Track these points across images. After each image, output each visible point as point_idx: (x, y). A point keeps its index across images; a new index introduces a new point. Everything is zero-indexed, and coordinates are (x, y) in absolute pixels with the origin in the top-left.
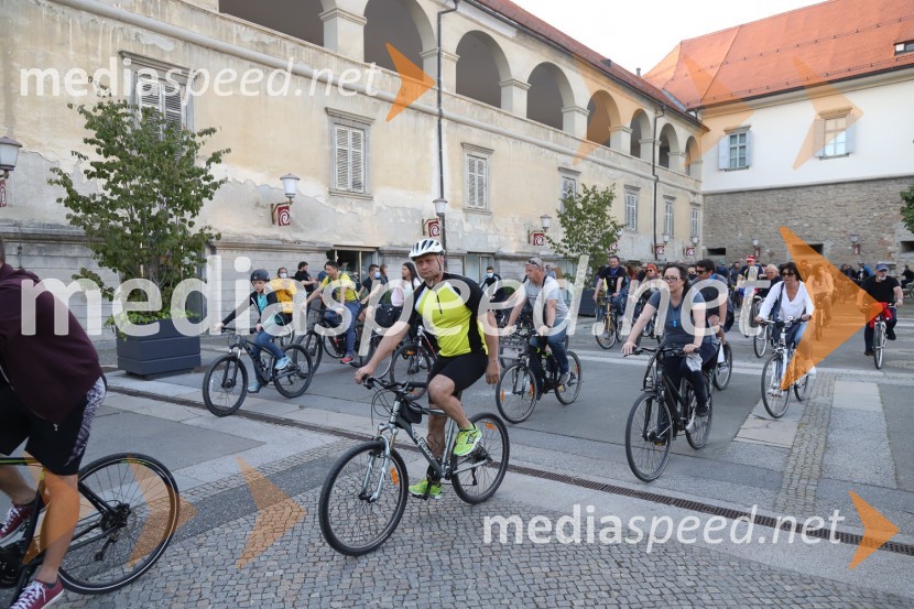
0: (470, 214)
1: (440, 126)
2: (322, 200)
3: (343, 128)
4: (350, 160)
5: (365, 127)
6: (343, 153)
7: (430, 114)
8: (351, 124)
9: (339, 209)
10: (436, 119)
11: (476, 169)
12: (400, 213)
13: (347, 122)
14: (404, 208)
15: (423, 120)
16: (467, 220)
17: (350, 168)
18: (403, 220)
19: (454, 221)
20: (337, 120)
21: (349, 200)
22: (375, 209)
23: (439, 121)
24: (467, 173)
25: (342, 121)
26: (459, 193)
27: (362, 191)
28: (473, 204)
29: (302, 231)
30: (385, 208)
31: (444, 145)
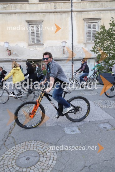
0: (87, 45)
1: (72, 15)
2: (26, 47)
3: (32, 25)
4: (35, 34)
5: (40, 23)
6: (33, 33)
7: (68, 12)
8: (35, 23)
9: (31, 49)
10: (70, 13)
11: (92, 27)
12: (54, 48)
13: (33, 23)
14: (56, 46)
15: (64, 15)
16: (85, 47)
17: (35, 37)
18: (55, 50)
19: (79, 48)
20: (30, 23)
21: (35, 46)
22: (44, 48)
23: (72, 13)
24: (86, 30)
25: (32, 23)
26: (82, 38)
27: (40, 43)
28: (90, 40)
29: (19, 56)
30: (48, 47)
31: (74, 22)
